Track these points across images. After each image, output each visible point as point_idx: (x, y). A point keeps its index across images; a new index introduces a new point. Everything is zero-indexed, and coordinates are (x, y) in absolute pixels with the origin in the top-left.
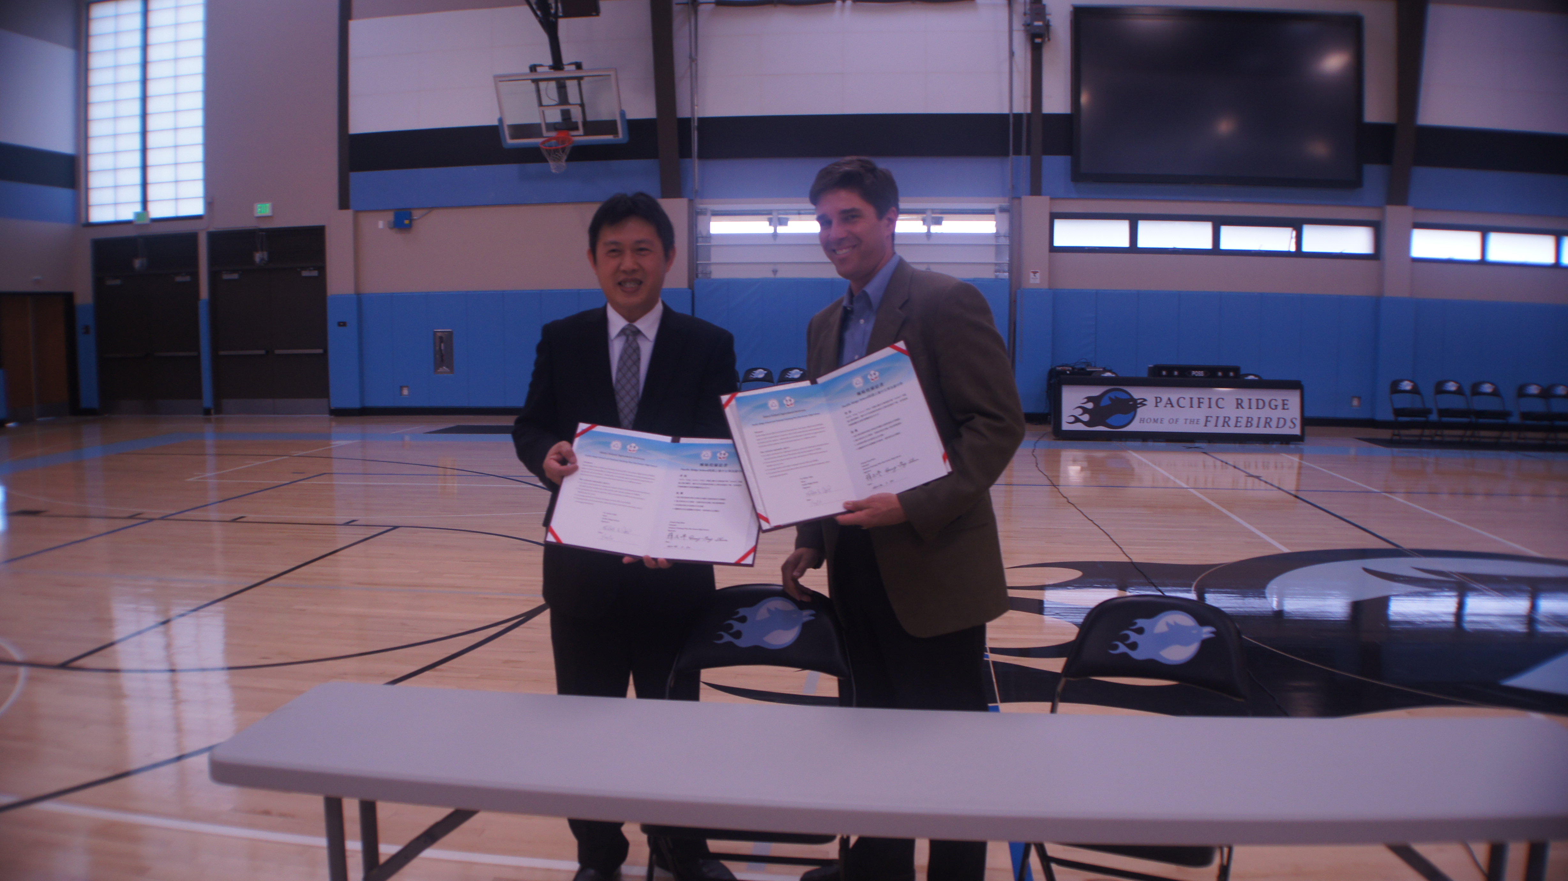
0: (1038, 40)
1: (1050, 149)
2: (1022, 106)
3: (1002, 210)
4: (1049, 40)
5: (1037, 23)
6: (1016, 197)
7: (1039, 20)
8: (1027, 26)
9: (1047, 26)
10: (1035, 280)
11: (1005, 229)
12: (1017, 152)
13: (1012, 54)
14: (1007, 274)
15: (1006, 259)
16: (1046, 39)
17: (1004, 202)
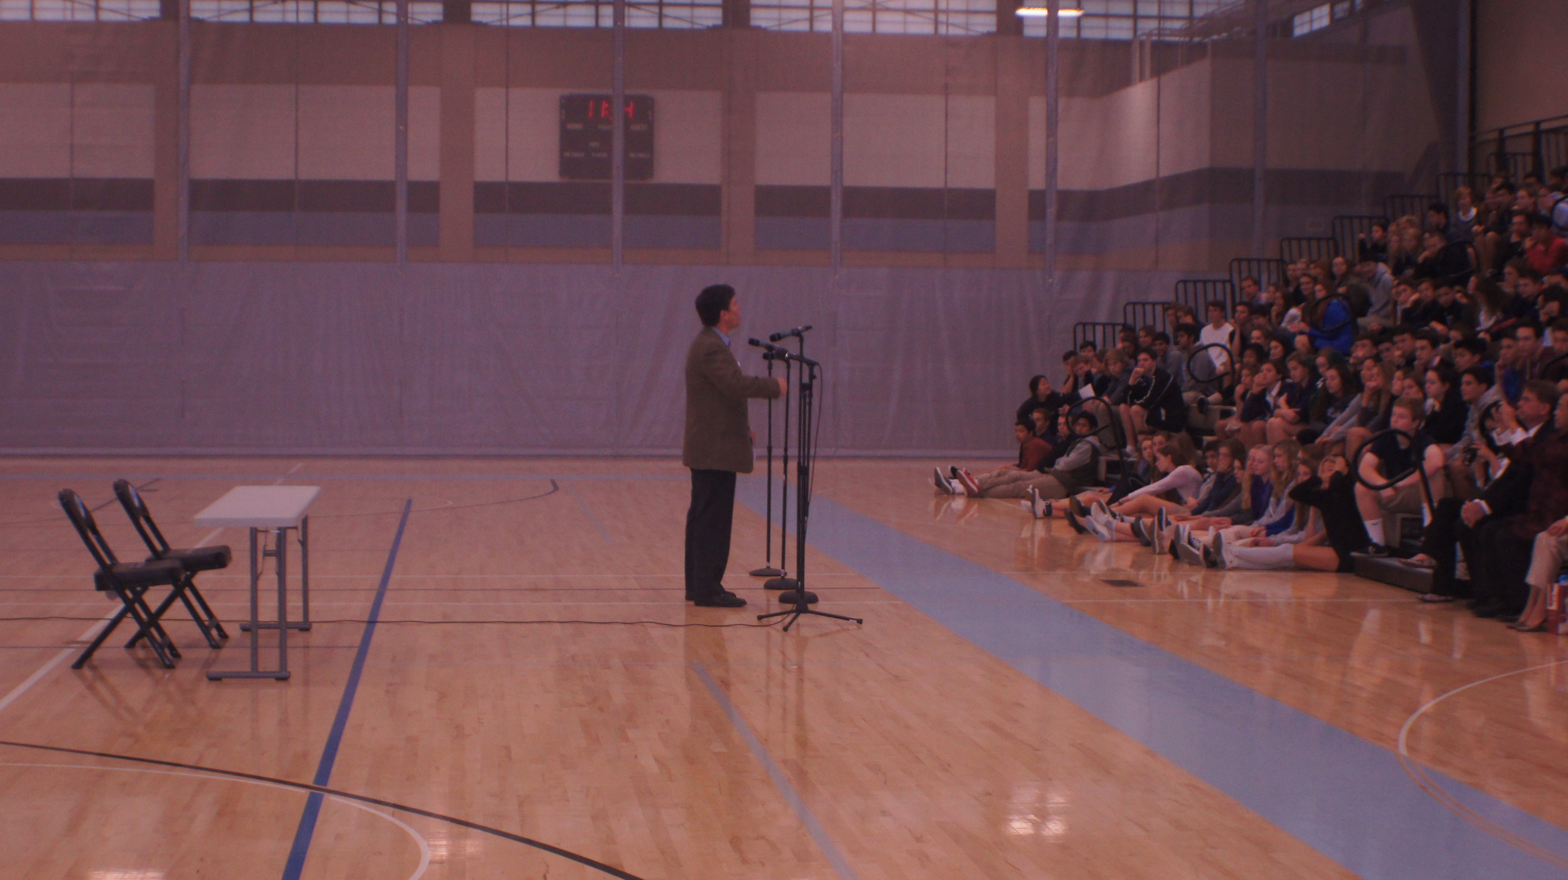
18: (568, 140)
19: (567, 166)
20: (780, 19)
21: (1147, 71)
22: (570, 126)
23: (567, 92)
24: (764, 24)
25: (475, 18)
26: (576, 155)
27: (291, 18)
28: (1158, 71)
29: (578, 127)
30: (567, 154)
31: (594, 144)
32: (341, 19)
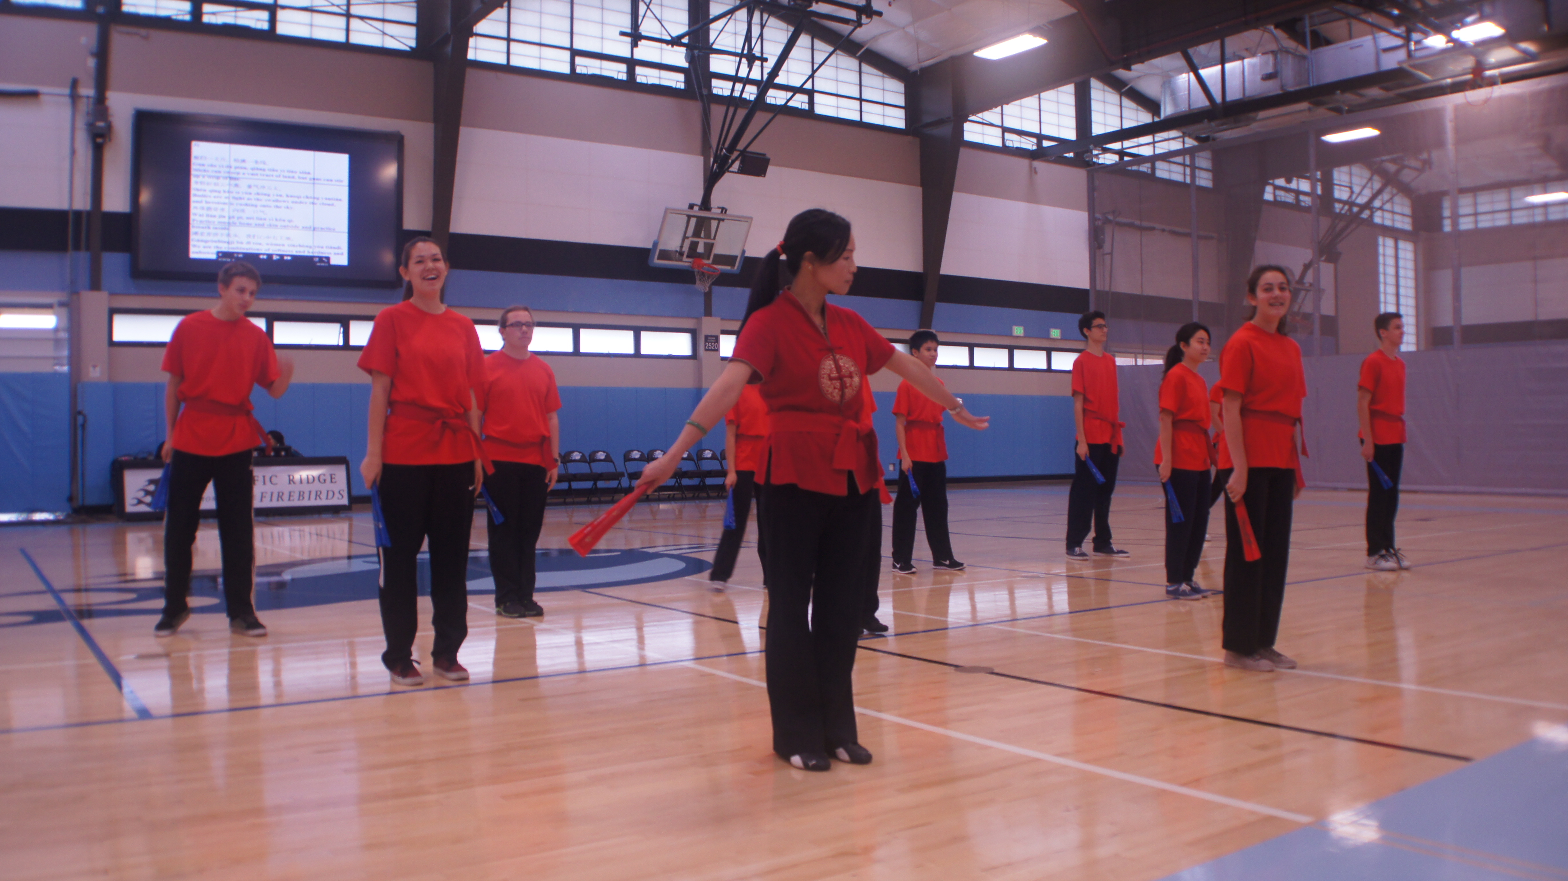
0: (99, 140)
1: (109, 245)
2: (82, 203)
3: (62, 304)
4: (110, 140)
5: (101, 124)
6: (74, 292)
7: (101, 120)
8: (90, 126)
9: (109, 127)
10: (95, 373)
11: (65, 323)
12: (77, 247)
13: (73, 152)
14: (65, 369)
15: (65, 353)
16: (108, 139)
17: (63, 297)
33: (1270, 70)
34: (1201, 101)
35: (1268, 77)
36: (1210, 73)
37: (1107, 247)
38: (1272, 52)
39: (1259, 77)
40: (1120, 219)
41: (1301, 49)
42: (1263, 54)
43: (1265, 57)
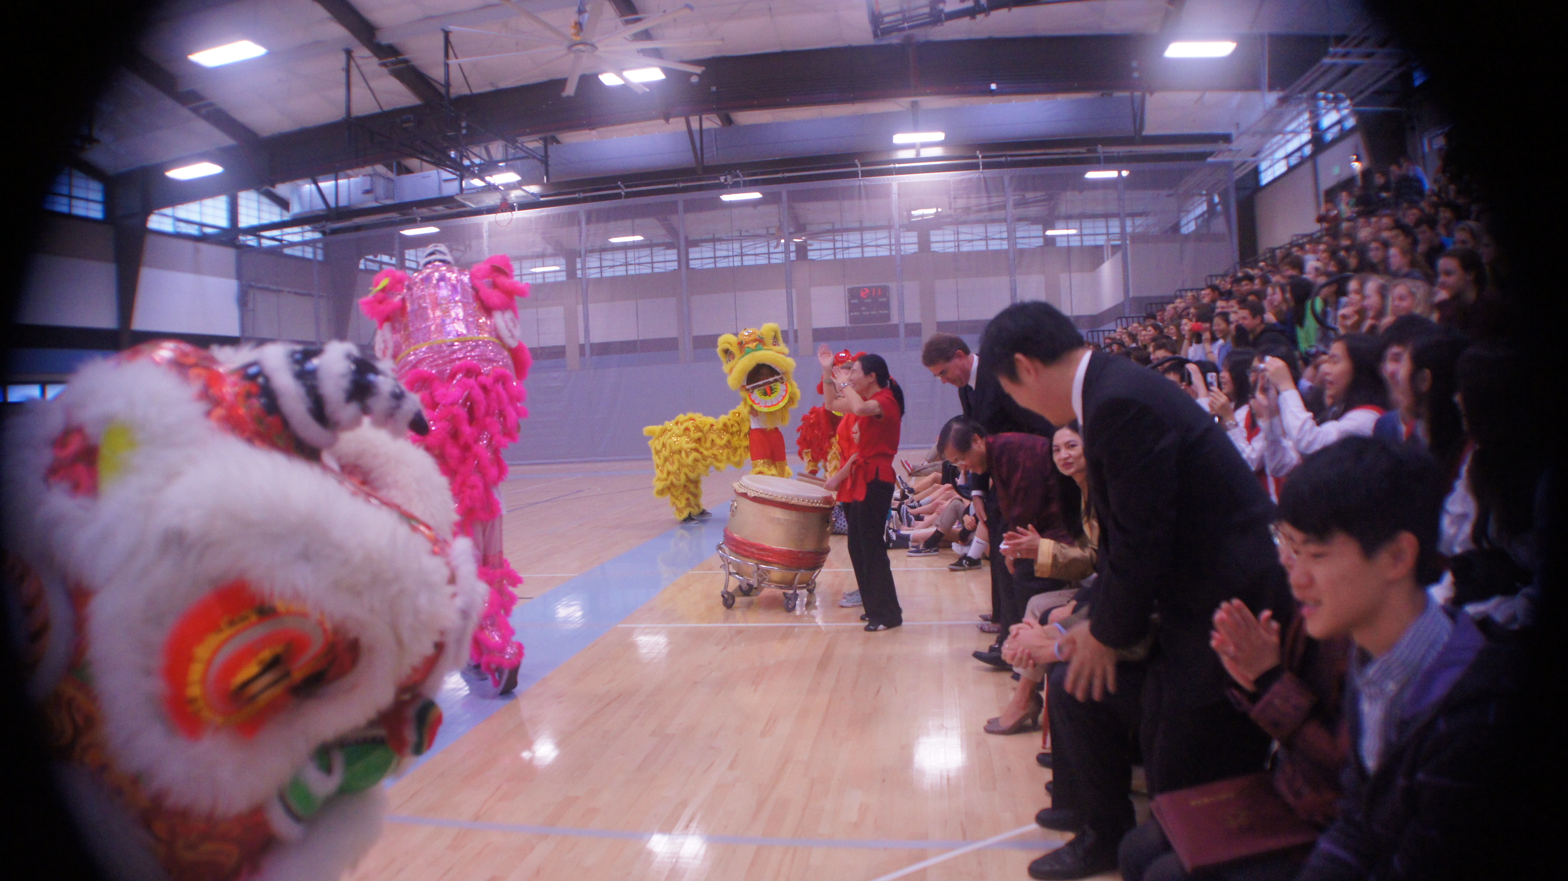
18: (852, 307)
19: (852, 320)
20: (944, 247)
21: (1110, 256)
22: (853, 301)
23: (850, 286)
24: (937, 250)
25: (809, 258)
26: (855, 314)
27: (731, 264)
28: (1113, 254)
29: (856, 301)
30: (852, 314)
31: (863, 308)
32: (752, 263)
33: (368, 187)
34: (319, 205)
35: (367, 192)
36: (327, 185)
37: (250, 305)
38: (370, 175)
39: (360, 192)
40: (259, 285)
41: (390, 175)
42: (364, 176)
43: (365, 178)
